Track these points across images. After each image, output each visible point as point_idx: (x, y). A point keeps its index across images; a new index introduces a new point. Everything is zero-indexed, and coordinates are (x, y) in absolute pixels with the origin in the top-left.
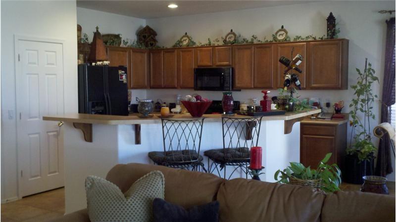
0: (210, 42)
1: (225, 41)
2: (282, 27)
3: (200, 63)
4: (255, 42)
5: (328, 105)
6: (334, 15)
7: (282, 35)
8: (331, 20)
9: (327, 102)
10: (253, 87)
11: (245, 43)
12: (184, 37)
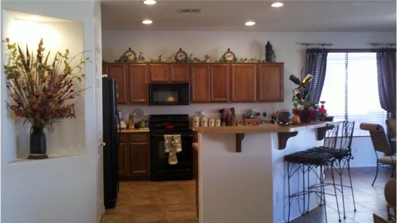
0: (160, 59)
1: (176, 59)
2: (229, 50)
3: (154, 79)
4: (209, 61)
5: (265, 114)
6: (271, 43)
7: (230, 56)
8: (269, 47)
9: (264, 112)
10: (209, 100)
11: (196, 62)
12: (127, 52)
